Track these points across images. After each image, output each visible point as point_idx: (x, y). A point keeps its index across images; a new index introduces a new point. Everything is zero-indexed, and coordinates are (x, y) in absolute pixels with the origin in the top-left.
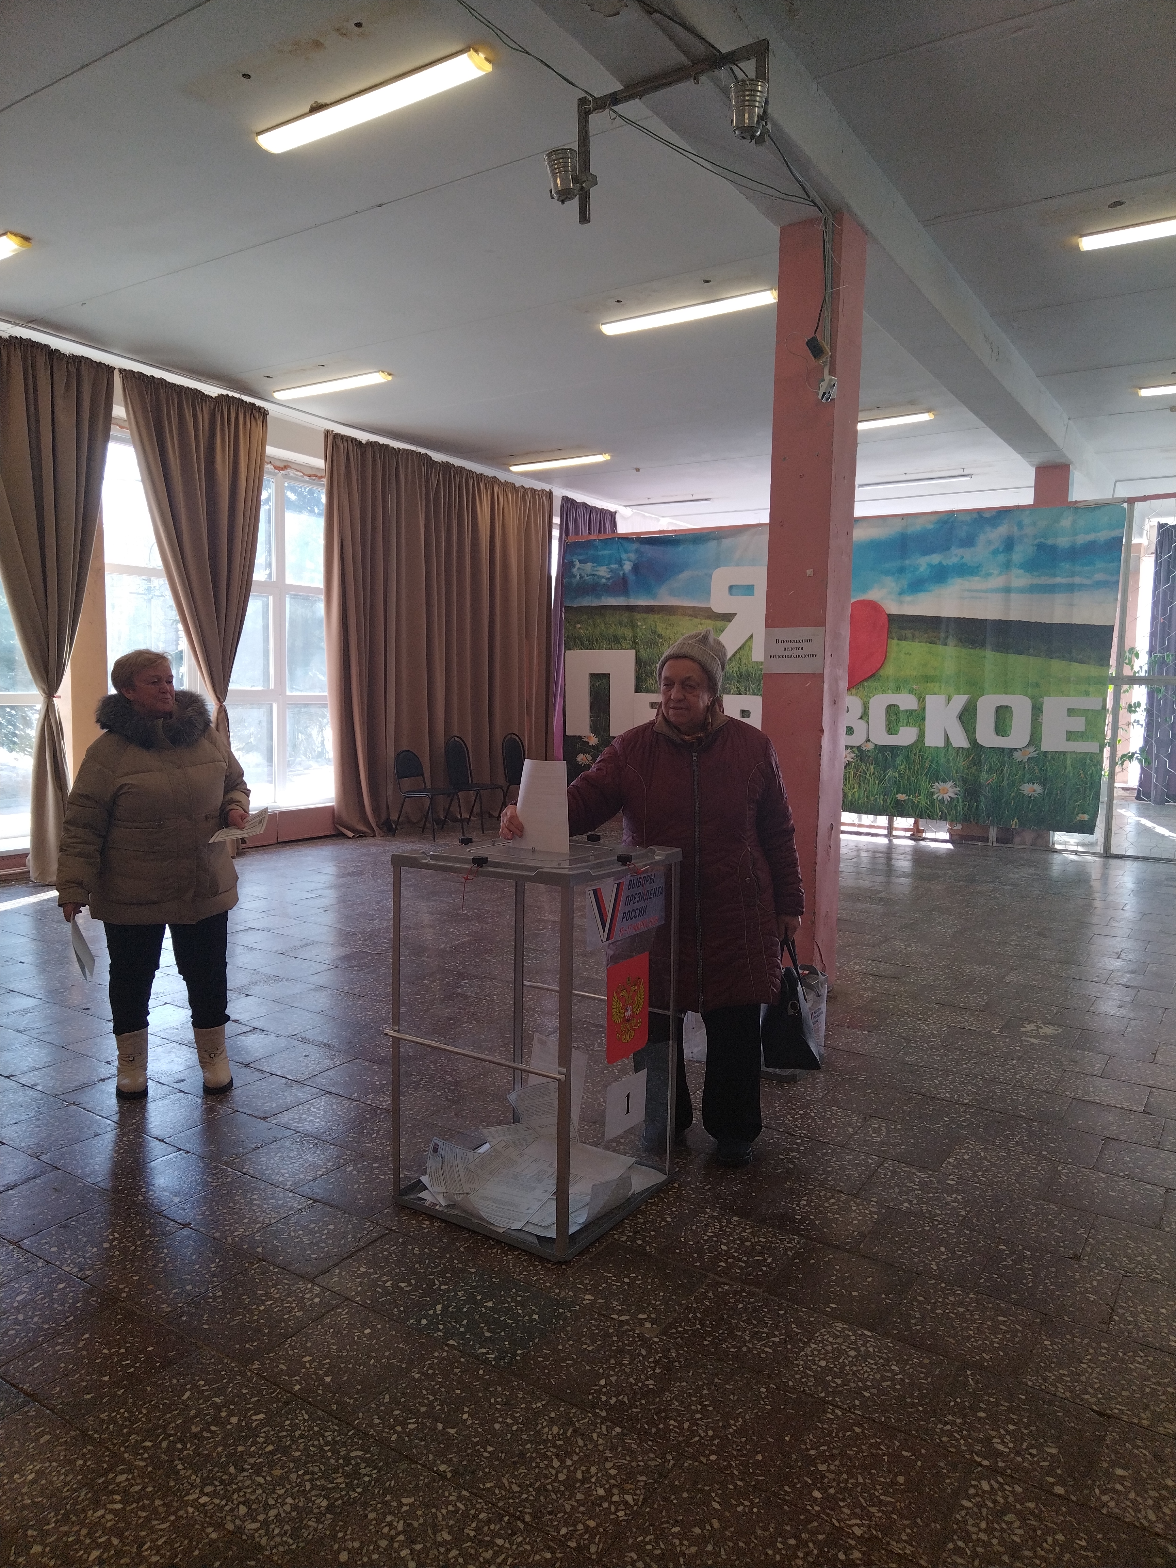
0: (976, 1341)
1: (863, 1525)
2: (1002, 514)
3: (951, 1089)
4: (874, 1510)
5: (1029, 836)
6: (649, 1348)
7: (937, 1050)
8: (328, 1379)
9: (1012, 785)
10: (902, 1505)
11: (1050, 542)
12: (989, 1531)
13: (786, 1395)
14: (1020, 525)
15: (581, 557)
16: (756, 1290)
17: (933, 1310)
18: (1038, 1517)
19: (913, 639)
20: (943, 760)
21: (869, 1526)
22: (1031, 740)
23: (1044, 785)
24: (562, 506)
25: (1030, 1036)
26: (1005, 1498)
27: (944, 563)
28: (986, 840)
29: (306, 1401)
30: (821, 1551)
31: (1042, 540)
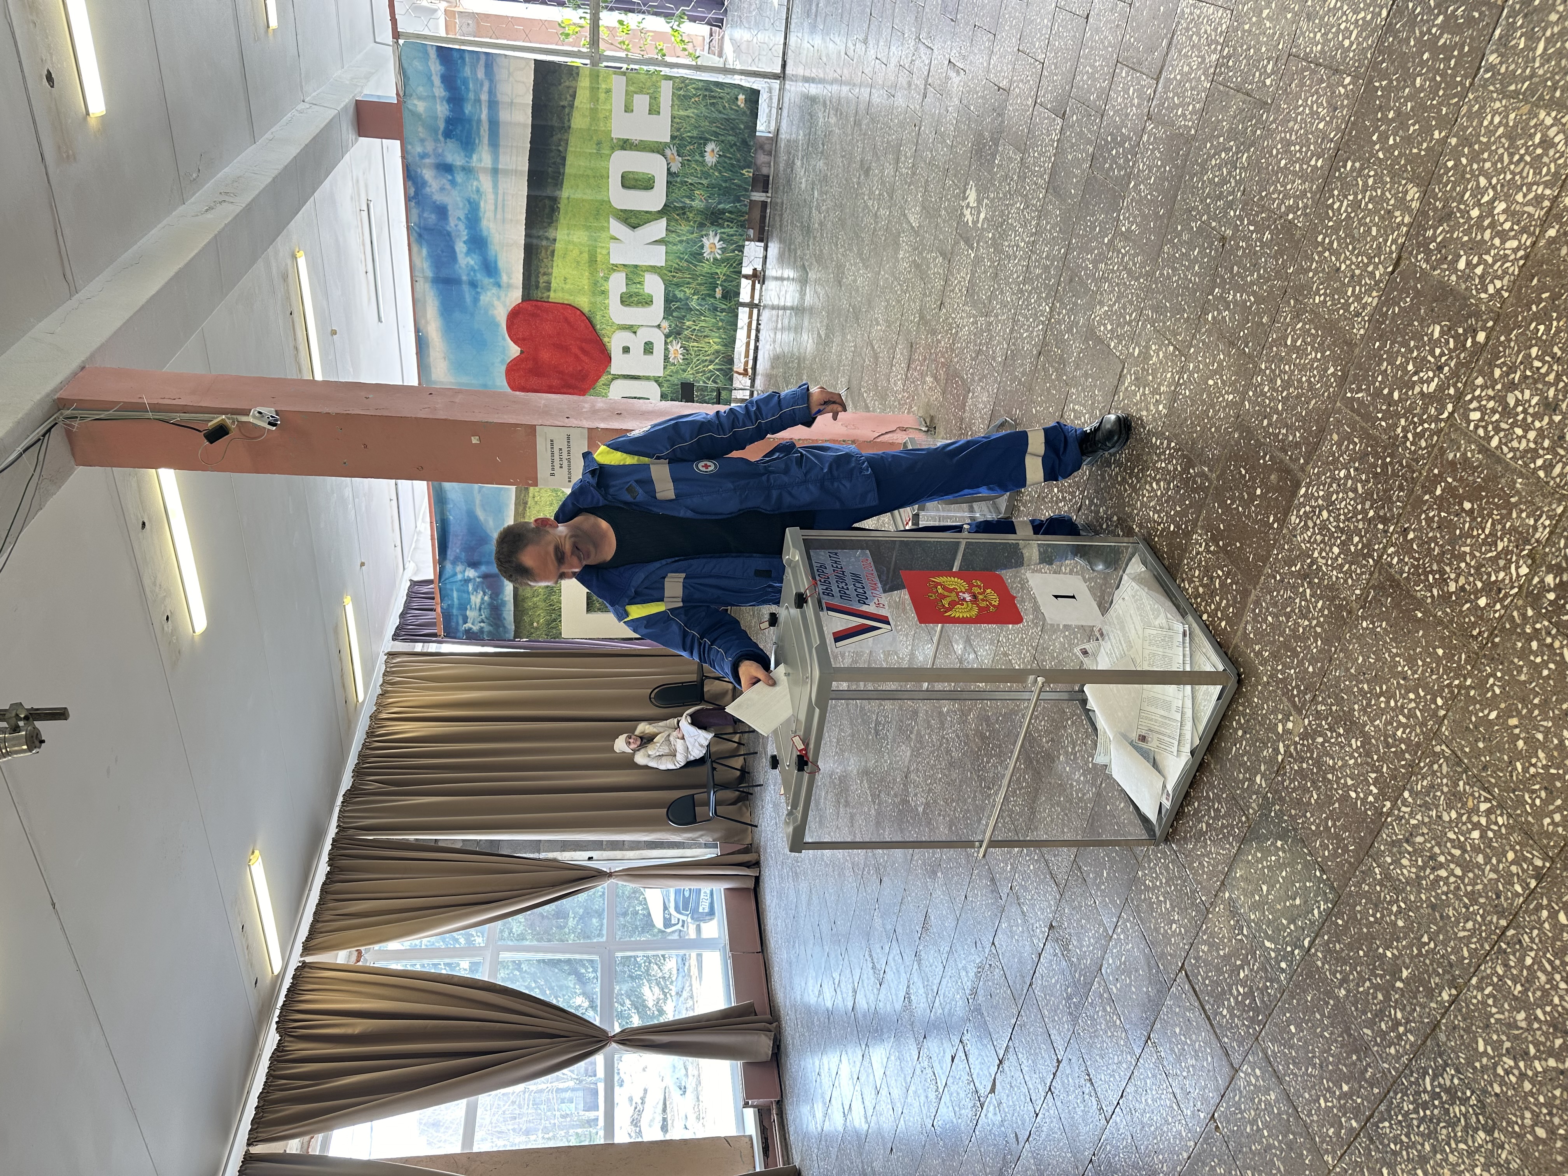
0: (1314, 376)
1: (1517, 562)
2: (410, 174)
3: (1034, 321)
4: (1500, 546)
5: (762, 158)
6: (1317, 733)
7: (991, 323)
8: (1345, 1088)
9: (706, 175)
10: (1495, 512)
11: (442, 125)
12: (1527, 428)
13: (1371, 602)
14: (423, 156)
15: (461, 621)
16: (1253, 597)
17: (1280, 414)
18: (1512, 369)
19: (550, 274)
20: (680, 247)
21: (1518, 555)
22: (658, 152)
23: (707, 140)
24: (404, 640)
25: (978, 218)
26: (1490, 398)
27: (465, 238)
28: (764, 204)
29: (1368, 1120)
30: (1544, 616)
31: (440, 132)
